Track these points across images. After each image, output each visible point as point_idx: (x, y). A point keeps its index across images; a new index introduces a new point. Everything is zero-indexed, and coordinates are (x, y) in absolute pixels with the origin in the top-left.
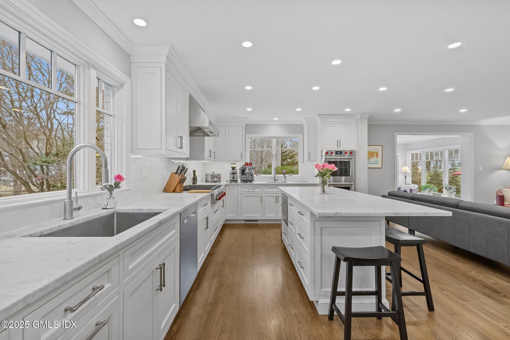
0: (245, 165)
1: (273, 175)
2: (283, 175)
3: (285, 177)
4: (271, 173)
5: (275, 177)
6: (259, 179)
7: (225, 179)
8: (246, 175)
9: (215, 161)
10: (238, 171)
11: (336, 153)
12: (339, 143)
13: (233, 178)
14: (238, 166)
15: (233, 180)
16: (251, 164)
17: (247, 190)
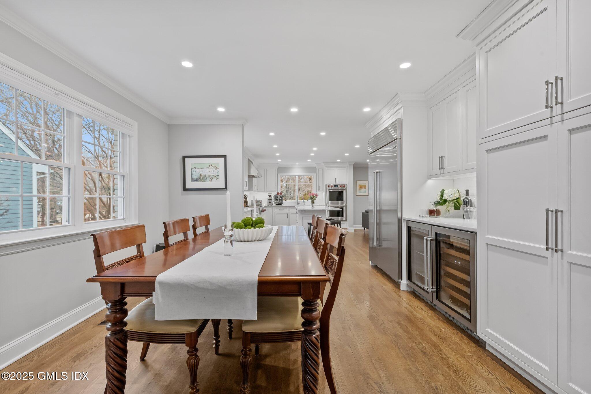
0: (277, 194)
1: (296, 201)
2: (302, 201)
3: (304, 202)
4: (295, 200)
5: (297, 202)
6: (286, 203)
7: (265, 203)
8: (278, 200)
9: (258, 192)
10: (273, 198)
11: (335, 186)
12: (336, 180)
13: (270, 202)
14: (273, 195)
15: (270, 203)
16: (281, 193)
17: (278, 210)
